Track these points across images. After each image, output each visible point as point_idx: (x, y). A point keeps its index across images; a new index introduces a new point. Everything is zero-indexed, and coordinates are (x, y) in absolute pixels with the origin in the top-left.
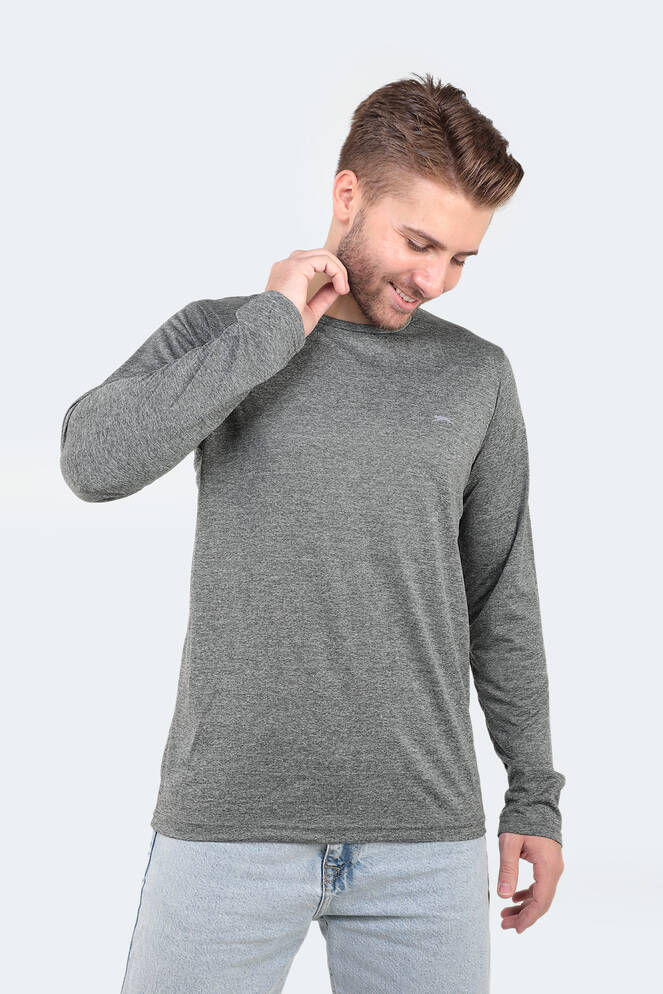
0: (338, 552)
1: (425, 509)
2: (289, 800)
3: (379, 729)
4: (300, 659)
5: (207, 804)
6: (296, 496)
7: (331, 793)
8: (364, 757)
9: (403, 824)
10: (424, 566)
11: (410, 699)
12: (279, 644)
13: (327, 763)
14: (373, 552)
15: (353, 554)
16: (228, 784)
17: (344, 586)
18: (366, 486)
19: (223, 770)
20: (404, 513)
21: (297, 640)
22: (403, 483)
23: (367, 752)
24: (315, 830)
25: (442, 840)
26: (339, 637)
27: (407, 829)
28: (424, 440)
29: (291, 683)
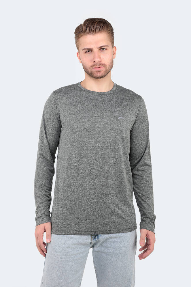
0: (92, 157)
1: (116, 143)
2: (80, 224)
3: (104, 204)
4: (82, 186)
5: (59, 225)
6: (81, 142)
7: (91, 222)
8: (100, 212)
9: (112, 229)
10: (117, 159)
11: (113, 196)
12: (77, 182)
13: (90, 214)
14: (103, 156)
15: (97, 157)
16: (64, 220)
17: (94, 166)
18: (100, 138)
19: (63, 216)
20: (110, 145)
21: (82, 181)
22: (110, 137)
23: (101, 210)
24: (87, 232)
25: (123, 232)
26: (93, 180)
27: (113, 230)
28: (115, 125)
29: (80, 192)
